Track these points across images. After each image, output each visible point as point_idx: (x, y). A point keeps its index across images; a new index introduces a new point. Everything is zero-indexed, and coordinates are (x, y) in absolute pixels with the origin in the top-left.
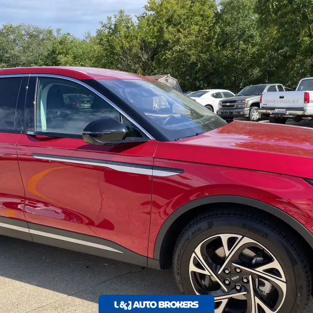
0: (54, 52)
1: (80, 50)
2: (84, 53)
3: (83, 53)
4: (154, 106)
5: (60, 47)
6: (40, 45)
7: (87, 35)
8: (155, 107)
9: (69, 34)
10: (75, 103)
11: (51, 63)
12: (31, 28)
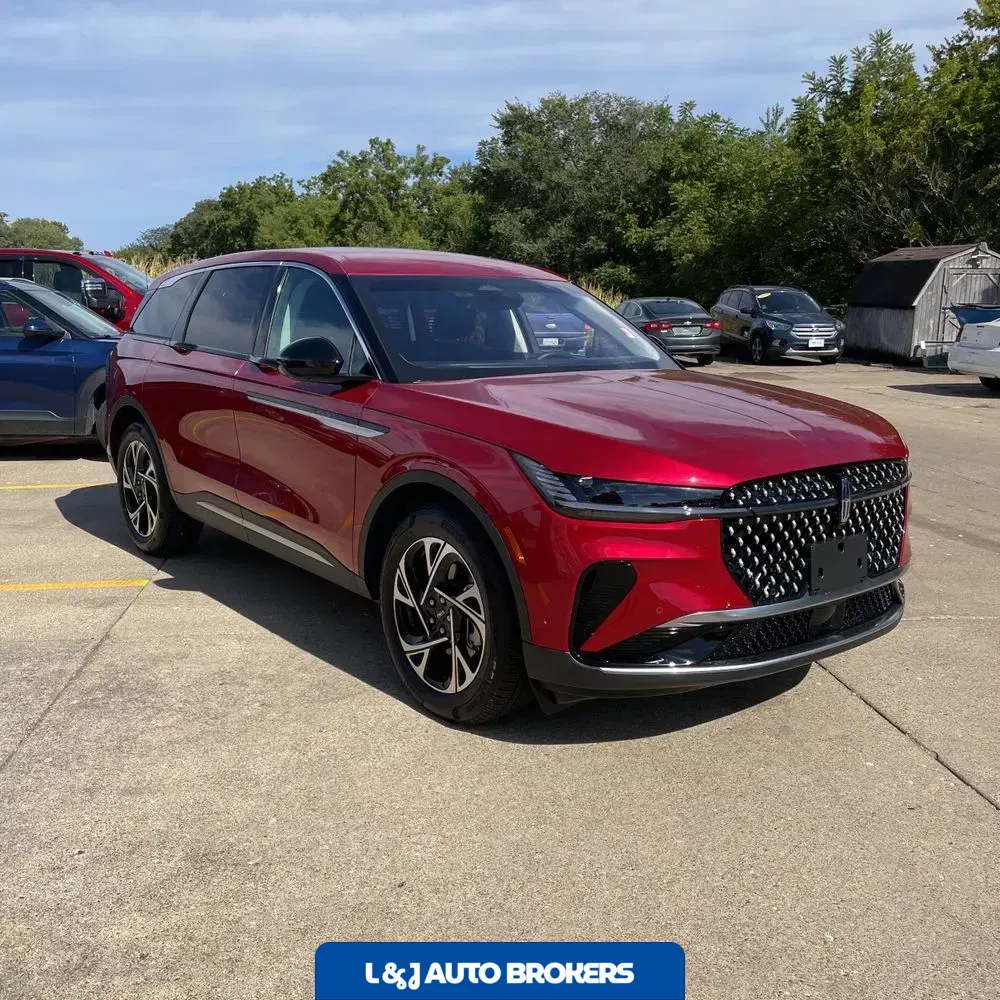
0: (664, 173)
1: (739, 166)
2: (749, 175)
3: (745, 175)
4: (915, 344)
5: (684, 157)
6: (631, 153)
7: (771, 117)
8: (918, 347)
9: (716, 117)
10: (656, 326)
11: (652, 207)
12: (614, 104)
